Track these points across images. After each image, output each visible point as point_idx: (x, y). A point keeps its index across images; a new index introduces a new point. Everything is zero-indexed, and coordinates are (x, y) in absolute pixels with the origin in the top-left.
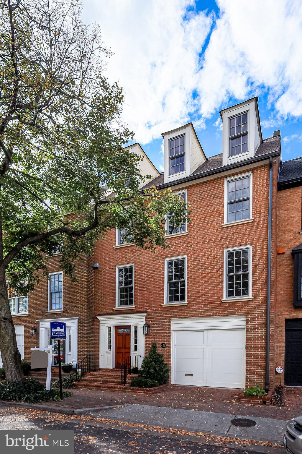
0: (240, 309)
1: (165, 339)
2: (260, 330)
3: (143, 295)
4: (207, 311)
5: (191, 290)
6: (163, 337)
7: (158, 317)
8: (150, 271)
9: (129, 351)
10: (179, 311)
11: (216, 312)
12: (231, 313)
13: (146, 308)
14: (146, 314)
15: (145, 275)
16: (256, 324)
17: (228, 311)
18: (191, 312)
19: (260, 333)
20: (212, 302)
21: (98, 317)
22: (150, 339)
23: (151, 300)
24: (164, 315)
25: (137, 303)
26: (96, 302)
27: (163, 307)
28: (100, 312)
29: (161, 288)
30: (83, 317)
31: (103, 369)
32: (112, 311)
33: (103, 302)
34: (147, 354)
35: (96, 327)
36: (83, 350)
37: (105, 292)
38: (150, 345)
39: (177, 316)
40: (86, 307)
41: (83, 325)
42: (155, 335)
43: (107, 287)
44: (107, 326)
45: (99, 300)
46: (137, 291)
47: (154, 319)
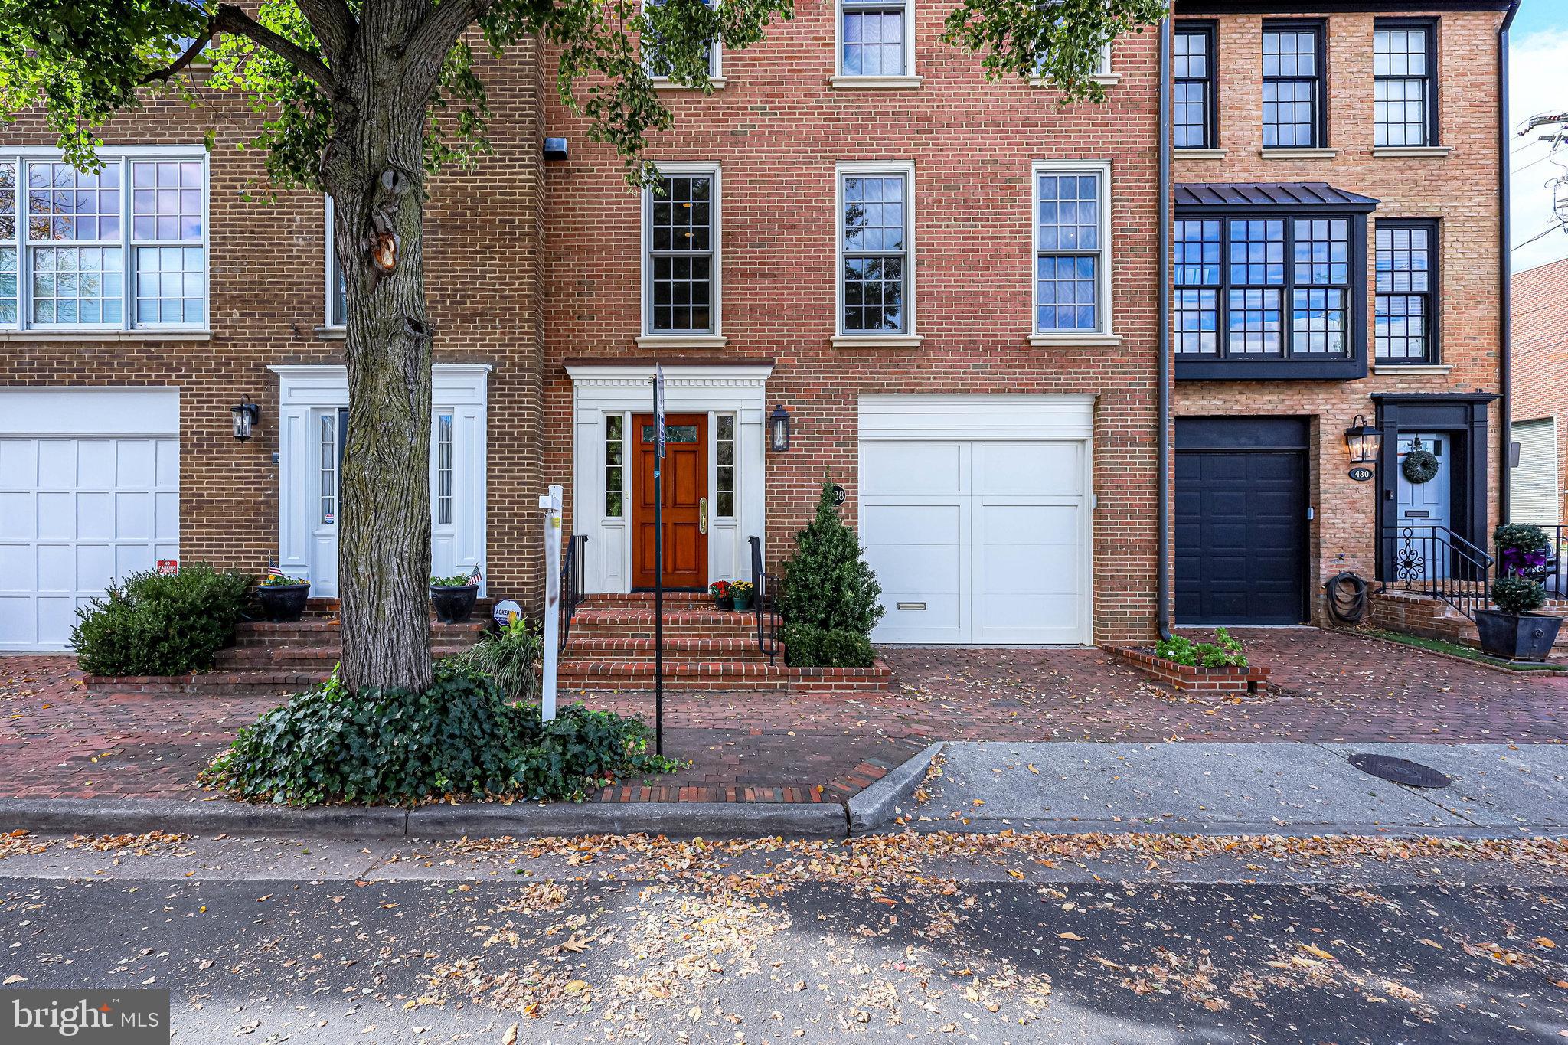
0: (1083, 373)
1: (842, 469)
2: (1138, 445)
3: (757, 294)
4: (983, 373)
5: (931, 293)
6: (835, 463)
7: (814, 384)
8: (785, 202)
9: (691, 519)
10: (890, 366)
11: (1012, 379)
12: (1056, 385)
13: (772, 348)
15: (766, 214)
16: (1128, 427)
17: (1050, 379)
18: (933, 373)
19: (1138, 457)
20: (998, 342)
21: (571, 370)
22: (786, 469)
23: (788, 318)
24: (837, 378)
25: (732, 324)
26: (554, 306)
27: (832, 348)
28: (573, 348)
29: (825, 275)
30: (514, 364)
31: (595, 597)
32: (629, 348)
33: (586, 306)
34: (773, 529)
35: (554, 414)
36: (515, 515)
37: (597, 265)
38: (784, 492)
39: (883, 384)
40: (528, 321)
41: (515, 402)
42: (803, 456)
43: (604, 247)
44: (603, 412)
45: (568, 295)
46: (732, 276)
47: (799, 390)
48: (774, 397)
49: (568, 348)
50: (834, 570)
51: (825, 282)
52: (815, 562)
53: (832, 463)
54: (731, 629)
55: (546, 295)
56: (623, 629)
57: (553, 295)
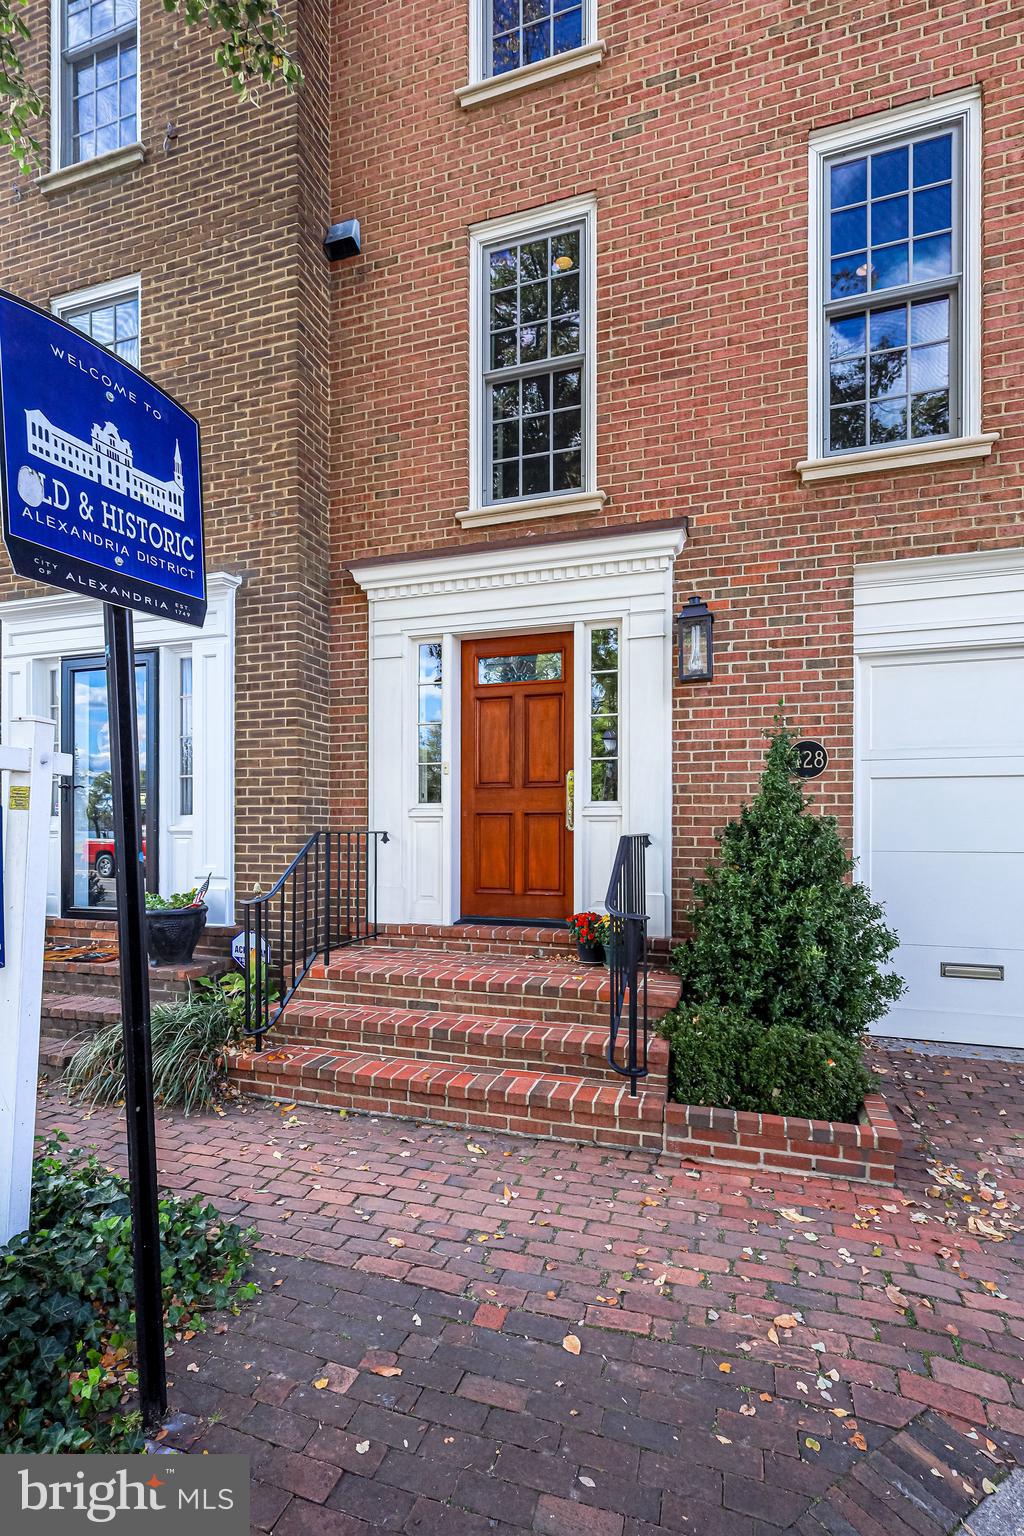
1: (821, 709)
3: (657, 409)
6: (805, 699)
7: (764, 556)
8: (709, 234)
9: (553, 807)
10: (920, 505)
13: (685, 501)
14: (676, 538)
15: (675, 265)
21: (360, 576)
22: (711, 714)
23: (715, 443)
24: (810, 540)
25: (614, 469)
26: (343, 483)
27: (801, 485)
28: (370, 545)
29: (786, 352)
30: (270, 571)
31: (393, 931)
32: (449, 533)
33: (387, 476)
34: (688, 821)
35: (343, 647)
36: (272, 801)
37: (402, 408)
38: (708, 757)
39: (906, 542)
40: (288, 502)
41: (271, 628)
42: (744, 689)
43: (413, 378)
44: (413, 639)
45: (363, 463)
46: (613, 385)
47: (738, 570)
48: (689, 586)
49: (362, 545)
50: (783, 903)
51: (786, 364)
52: (745, 885)
53: (800, 699)
54: (577, 1006)
55: (333, 467)
56: (395, 992)
57: (341, 466)
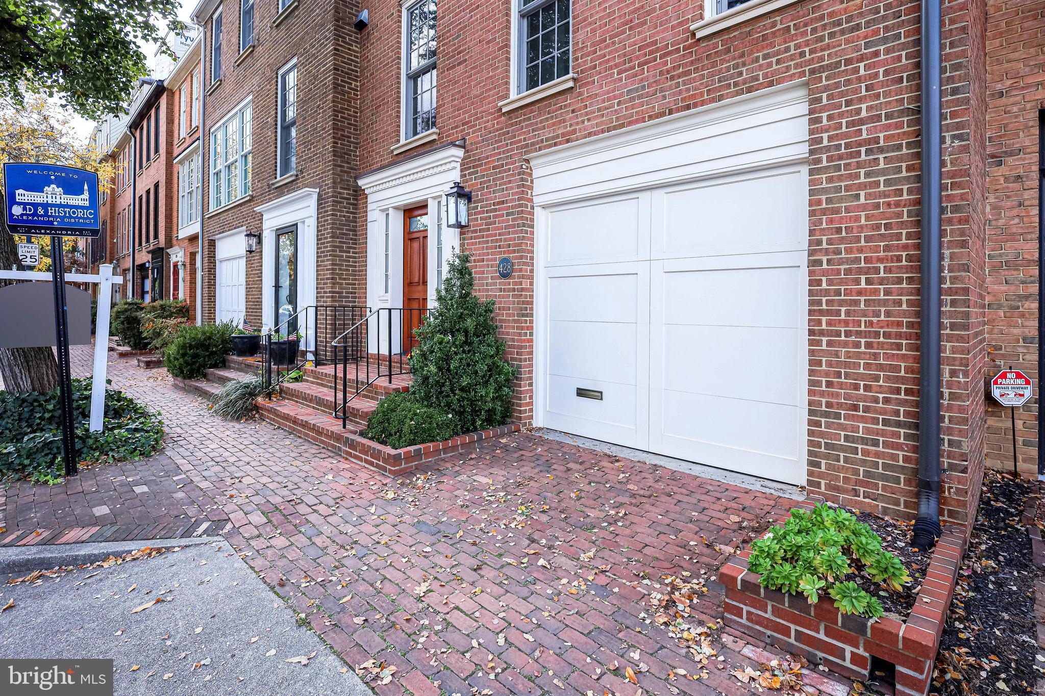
7: (491, 156)
13: (464, 130)
14: (461, 151)
47: (481, 165)
